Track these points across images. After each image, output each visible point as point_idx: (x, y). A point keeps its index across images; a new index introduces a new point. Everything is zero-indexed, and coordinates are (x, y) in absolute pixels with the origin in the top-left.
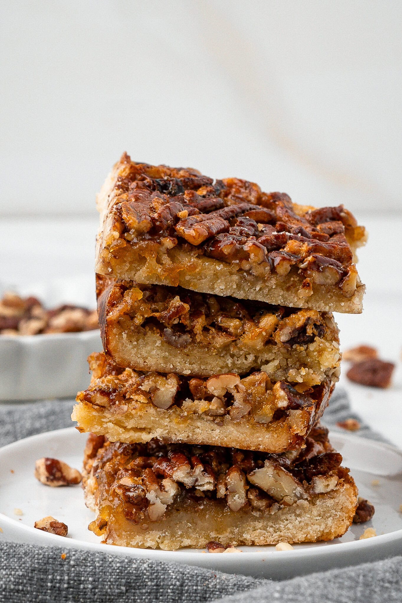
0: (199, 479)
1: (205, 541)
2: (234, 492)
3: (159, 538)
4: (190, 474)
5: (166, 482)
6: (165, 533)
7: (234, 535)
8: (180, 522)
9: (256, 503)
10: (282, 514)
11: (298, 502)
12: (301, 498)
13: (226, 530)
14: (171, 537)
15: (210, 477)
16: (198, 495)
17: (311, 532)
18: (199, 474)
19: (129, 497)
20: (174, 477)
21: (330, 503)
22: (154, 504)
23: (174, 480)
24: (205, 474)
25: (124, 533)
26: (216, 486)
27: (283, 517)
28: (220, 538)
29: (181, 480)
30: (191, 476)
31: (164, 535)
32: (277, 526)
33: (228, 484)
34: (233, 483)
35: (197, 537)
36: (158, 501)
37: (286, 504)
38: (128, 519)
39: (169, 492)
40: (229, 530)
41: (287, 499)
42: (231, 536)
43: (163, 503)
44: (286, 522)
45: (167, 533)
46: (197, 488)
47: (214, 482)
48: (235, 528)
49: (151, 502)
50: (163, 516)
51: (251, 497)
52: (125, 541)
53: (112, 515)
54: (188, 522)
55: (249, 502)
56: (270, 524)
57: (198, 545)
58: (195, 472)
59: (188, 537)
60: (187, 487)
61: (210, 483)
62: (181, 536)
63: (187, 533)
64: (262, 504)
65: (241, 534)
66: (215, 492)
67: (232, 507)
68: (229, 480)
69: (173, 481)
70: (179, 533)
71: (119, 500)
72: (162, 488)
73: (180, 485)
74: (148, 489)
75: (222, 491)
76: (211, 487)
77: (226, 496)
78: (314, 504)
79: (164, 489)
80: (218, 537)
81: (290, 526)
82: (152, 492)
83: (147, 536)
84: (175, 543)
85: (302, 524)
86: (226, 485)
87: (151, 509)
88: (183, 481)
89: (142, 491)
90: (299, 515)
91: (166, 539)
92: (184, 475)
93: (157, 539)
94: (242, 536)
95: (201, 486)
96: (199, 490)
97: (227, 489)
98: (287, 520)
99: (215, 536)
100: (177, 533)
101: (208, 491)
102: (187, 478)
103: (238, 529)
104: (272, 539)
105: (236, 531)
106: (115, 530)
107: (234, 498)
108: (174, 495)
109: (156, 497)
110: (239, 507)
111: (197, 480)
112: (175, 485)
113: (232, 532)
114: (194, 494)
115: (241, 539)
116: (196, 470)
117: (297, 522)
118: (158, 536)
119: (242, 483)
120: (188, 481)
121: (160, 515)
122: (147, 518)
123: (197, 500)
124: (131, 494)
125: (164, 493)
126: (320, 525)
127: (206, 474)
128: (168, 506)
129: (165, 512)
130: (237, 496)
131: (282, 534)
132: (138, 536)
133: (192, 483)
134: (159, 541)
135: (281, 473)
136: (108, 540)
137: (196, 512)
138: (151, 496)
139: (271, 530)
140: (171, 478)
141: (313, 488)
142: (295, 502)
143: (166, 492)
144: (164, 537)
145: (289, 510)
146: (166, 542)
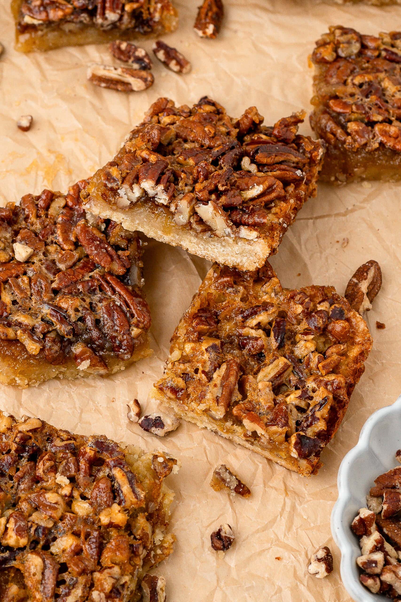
2: (181, 213)
9: (194, 226)
10: (212, 241)
11: (226, 238)
12: (228, 235)
17: (229, 261)
18: (159, 191)
21: (248, 247)
22: (122, 198)
27: (213, 243)
32: (207, 246)
37: (215, 235)
40: (172, 234)
41: (218, 232)
42: (173, 238)
44: (213, 247)
51: (192, 221)
55: (189, 223)
56: (202, 243)
64: (199, 228)
72: (131, 188)
75: (173, 209)
78: (237, 244)
81: (216, 250)
85: (225, 253)
86: (177, 206)
87: (119, 199)
90: (224, 246)
97: (176, 209)
98: (214, 245)
101: (163, 204)
104: (201, 254)
105: (177, 237)
108: (138, 197)
110: (182, 224)
111: (157, 194)
117: (221, 250)
119: (188, 210)
120: (151, 192)
121: (125, 205)
126: (237, 259)
128: (132, 202)
130: (182, 216)
131: (208, 253)
135: (217, 214)
139: (202, 247)
141: (238, 232)
142: (224, 237)
145: (218, 240)
146: (127, 223)
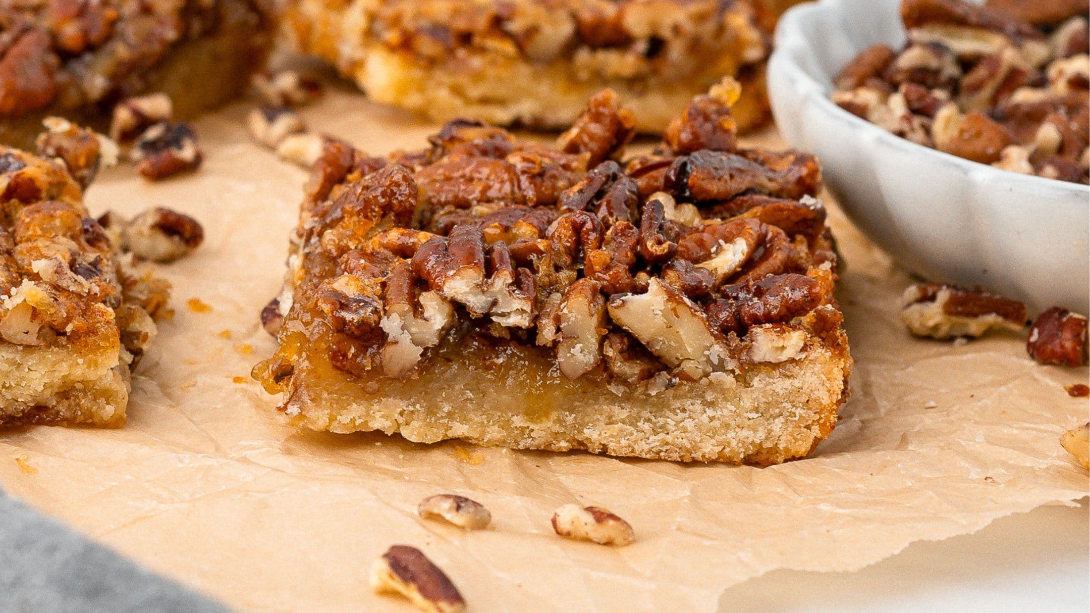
0: (500, 300)
1: (500, 432)
2: (572, 338)
3: (401, 414)
4: (481, 288)
5: (428, 299)
6: (414, 405)
7: (565, 427)
8: (449, 386)
9: (619, 366)
10: (676, 397)
11: (713, 376)
12: (720, 367)
13: (547, 415)
14: (427, 415)
15: (524, 299)
16: (495, 334)
17: (734, 443)
18: (501, 291)
19: (343, 321)
20: (445, 289)
21: (781, 385)
22: (396, 343)
23: (446, 298)
24: (514, 291)
25: (325, 395)
26: (536, 319)
27: (677, 404)
28: (532, 430)
29: (460, 298)
30: (483, 292)
31: (411, 408)
32: (661, 421)
33: (562, 319)
34: (573, 319)
35: (483, 423)
36: (406, 338)
37: (685, 377)
38: (336, 368)
39: (432, 322)
40: (554, 415)
41: (688, 367)
42: (557, 428)
43: (415, 342)
44: (681, 415)
45: (418, 406)
46: (494, 318)
47: (532, 311)
48: (567, 413)
49: (390, 339)
50: (411, 370)
51: (610, 352)
52: (326, 412)
53: (304, 355)
54: (467, 387)
55: (603, 363)
56: (646, 414)
57: (483, 439)
58: (492, 284)
59: (464, 420)
60: (473, 316)
61: (523, 311)
62: (450, 415)
63: (462, 409)
64: (632, 370)
65: (580, 426)
66: (533, 332)
67: (567, 370)
68: (565, 311)
69: (444, 299)
70: (446, 410)
71: (323, 324)
72: (417, 308)
73: (458, 308)
74: (387, 308)
75: (547, 334)
76: (523, 321)
77: (555, 343)
78: (747, 385)
79: (422, 313)
80: (528, 427)
81: (689, 424)
82: (395, 316)
83: (376, 407)
84: (435, 430)
85: (717, 423)
86: (558, 320)
87: (389, 351)
88: (464, 301)
89: (372, 312)
90: (711, 404)
91: (415, 417)
92: (467, 289)
93: (396, 416)
94: (580, 432)
95: (503, 315)
96: (499, 324)
97: (558, 330)
98: (684, 410)
99: (522, 425)
100: (440, 409)
101: (518, 328)
102: (475, 295)
103: (573, 416)
104: (646, 447)
105: (570, 419)
106: (307, 386)
107: (572, 350)
108: (443, 329)
109: (403, 328)
110: (581, 372)
111: (495, 303)
112: (447, 308)
113: (560, 421)
114: (489, 329)
115: (580, 438)
116: (497, 280)
117: (705, 418)
118: (399, 410)
119: (594, 321)
120: (476, 303)
121: (408, 365)
122: (378, 370)
123: (494, 343)
124: (348, 316)
125: (420, 321)
126: (755, 431)
127: (517, 292)
128: (426, 349)
129: (419, 362)
130: (579, 346)
131: (669, 438)
132: (355, 405)
133: (482, 308)
134: (401, 420)
135: (681, 309)
136: (289, 406)
137: (488, 368)
138: (391, 325)
139: (647, 426)
140: (439, 290)
141: (749, 349)
142: (707, 375)
143: (426, 320)
144: (412, 412)
145: (691, 390)
146: (415, 424)
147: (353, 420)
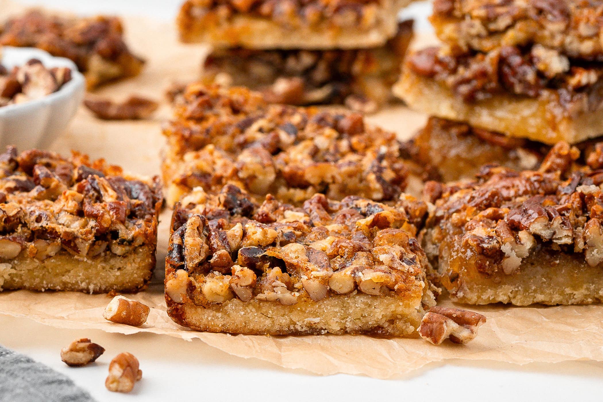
0: (557, 232)
1: (559, 297)
3: (511, 293)
4: (547, 227)
5: (522, 235)
6: (518, 287)
7: (590, 291)
8: (534, 277)
13: (581, 287)
14: (524, 292)
15: (568, 230)
16: (555, 249)
19: (483, 248)
20: (531, 229)
23: (531, 233)
24: (563, 226)
25: (475, 286)
26: (574, 239)
28: (575, 295)
29: (538, 232)
30: (549, 228)
31: (516, 289)
33: (587, 237)
34: (592, 237)
35: (551, 293)
36: (514, 254)
38: (480, 272)
39: (525, 245)
43: (518, 256)
45: (520, 288)
47: (572, 235)
48: (591, 284)
49: (506, 255)
50: (517, 270)
52: (476, 294)
53: (464, 267)
54: (543, 276)
57: (551, 302)
58: (553, 224)
59: (542, 293)
61: (567, 236)
62: (535, 291)
63: (541, 288)
65: (597, 291)
67: (590, 262)
68: (588, 234)
69: (530, 233)
70: (533, 288)
71: (472, 251)
73: (537, 237)
74: (503, 241)
76: (569, 241)
77: (584, 250)
80: (573, 293)
82: (508, 244)
83: (499, 290)
84: (528, 299)
88: (540, 233)
89: (496, 242)
91: (518, 293)
92: (541, 228)
93: (509, 294)
94: (598, 293)
95: (558, 239)
96: (556, 243)
99: (570, 292)
100: (530, 288)
102: (545, 230)
103: (594, 285)
106: (467, 282)
107: (593, 253)
109: (512, 249)
112: (532, 238)
113: (588, 289)
114: (551, 247)
115: (596, 296)
116: (555, 222)
118: (511, 291)
122: (501, 271)
123: (554, 254)
124: (485, 246)
125: (519, 245)
127: (564, 227)
132: (489, 290)
133: (549, 236)
134: (511, 296)
136: (458, 293)
137: (552, 266)
138: (506, 248)
140: (527, 230)
143: (522, 244)
144: (517, 291)
147: (489, 297)
